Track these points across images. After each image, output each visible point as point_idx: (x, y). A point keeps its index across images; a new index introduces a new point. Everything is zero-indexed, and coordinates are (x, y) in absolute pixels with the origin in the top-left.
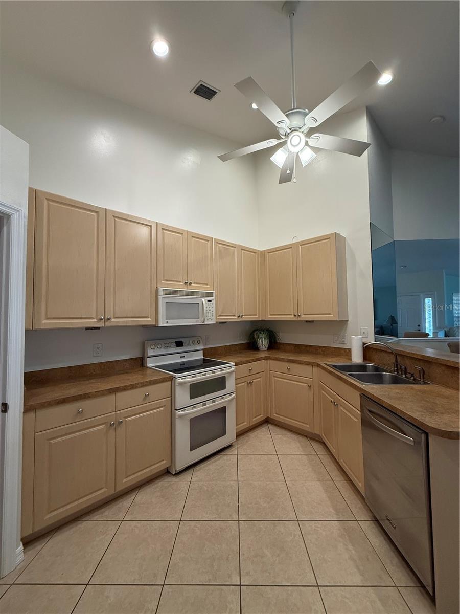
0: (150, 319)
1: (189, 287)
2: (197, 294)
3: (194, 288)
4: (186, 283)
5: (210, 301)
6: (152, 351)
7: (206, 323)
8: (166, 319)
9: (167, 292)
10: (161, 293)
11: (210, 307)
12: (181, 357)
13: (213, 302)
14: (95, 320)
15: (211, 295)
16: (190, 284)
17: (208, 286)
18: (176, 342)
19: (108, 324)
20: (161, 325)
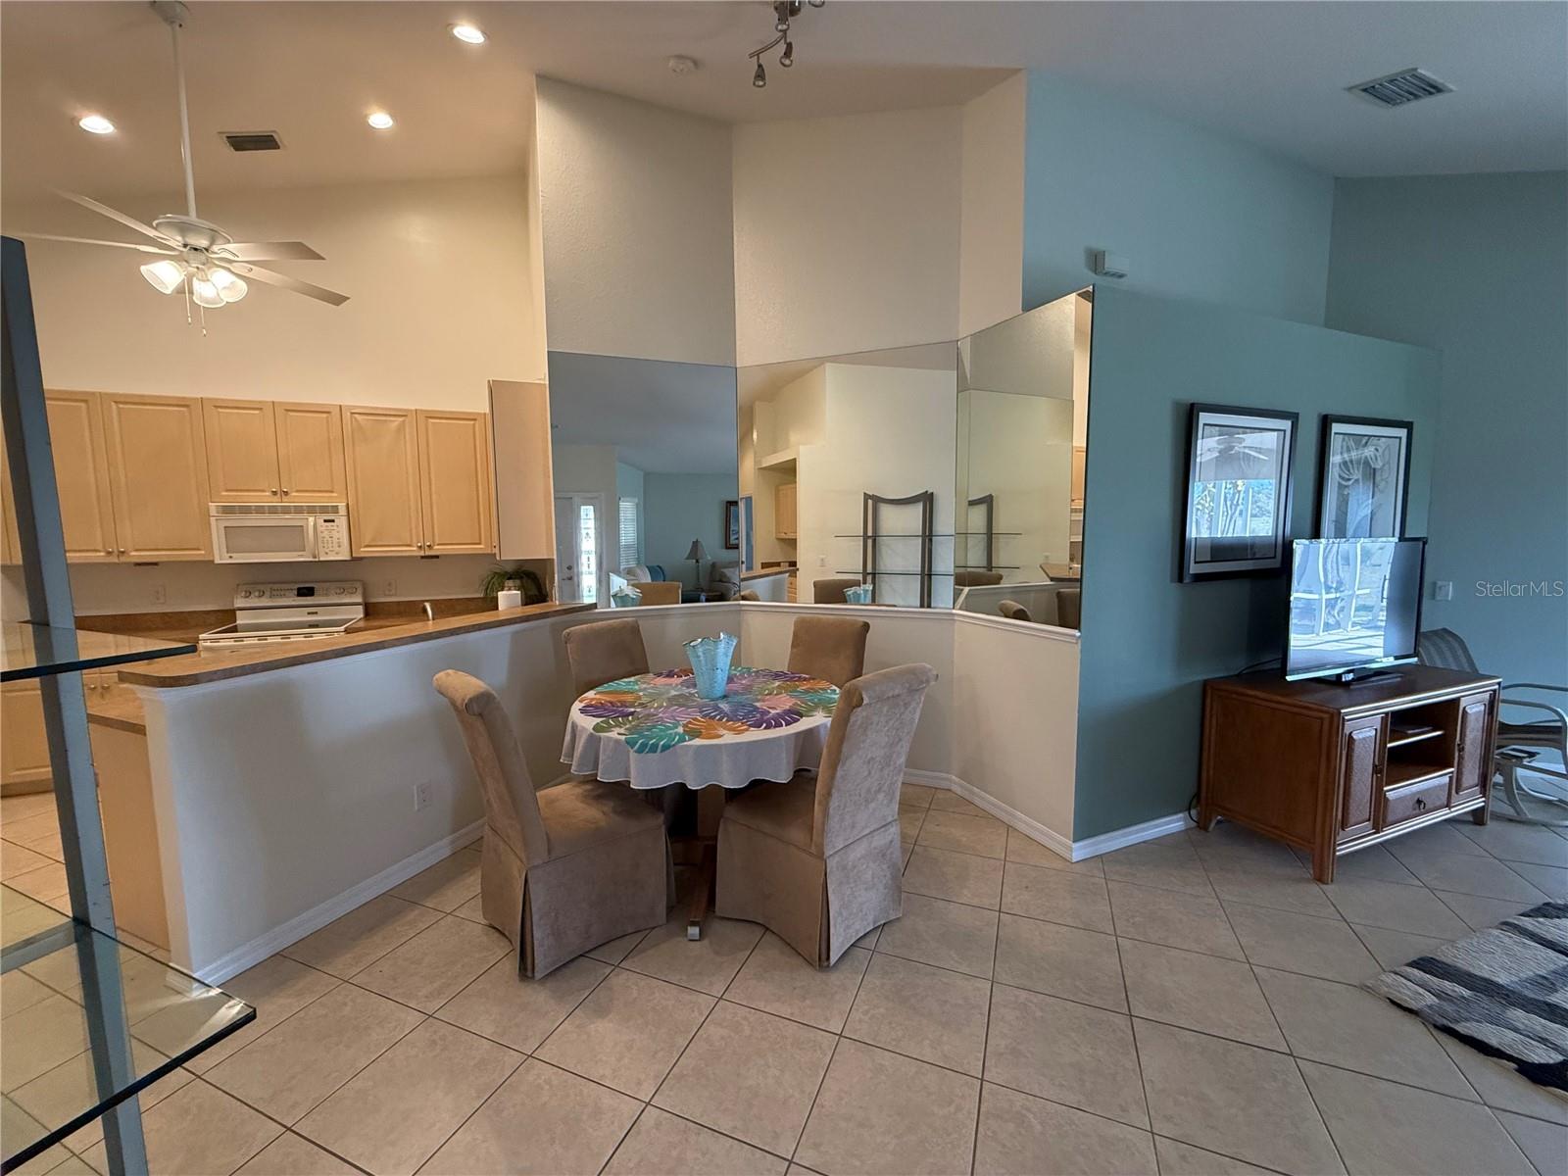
0: (203, 552)
1: (285, 499)
2: (299, 510)
3: (297, 499)
4: (275, 493)
5: (333, 521)
6: (243, 600)
7: (321, 559)
8: (228, 552)
9: (227, 510)
10: (213, 512)
11: (330, 531)
12: (309, 613)
13: (341, 522)
14: (102, 554)
15: (335, 510)
16: (286, 493)
17: (335, 495)
18: (299, 589)
19: (123, 559)
20: (217, 561)
